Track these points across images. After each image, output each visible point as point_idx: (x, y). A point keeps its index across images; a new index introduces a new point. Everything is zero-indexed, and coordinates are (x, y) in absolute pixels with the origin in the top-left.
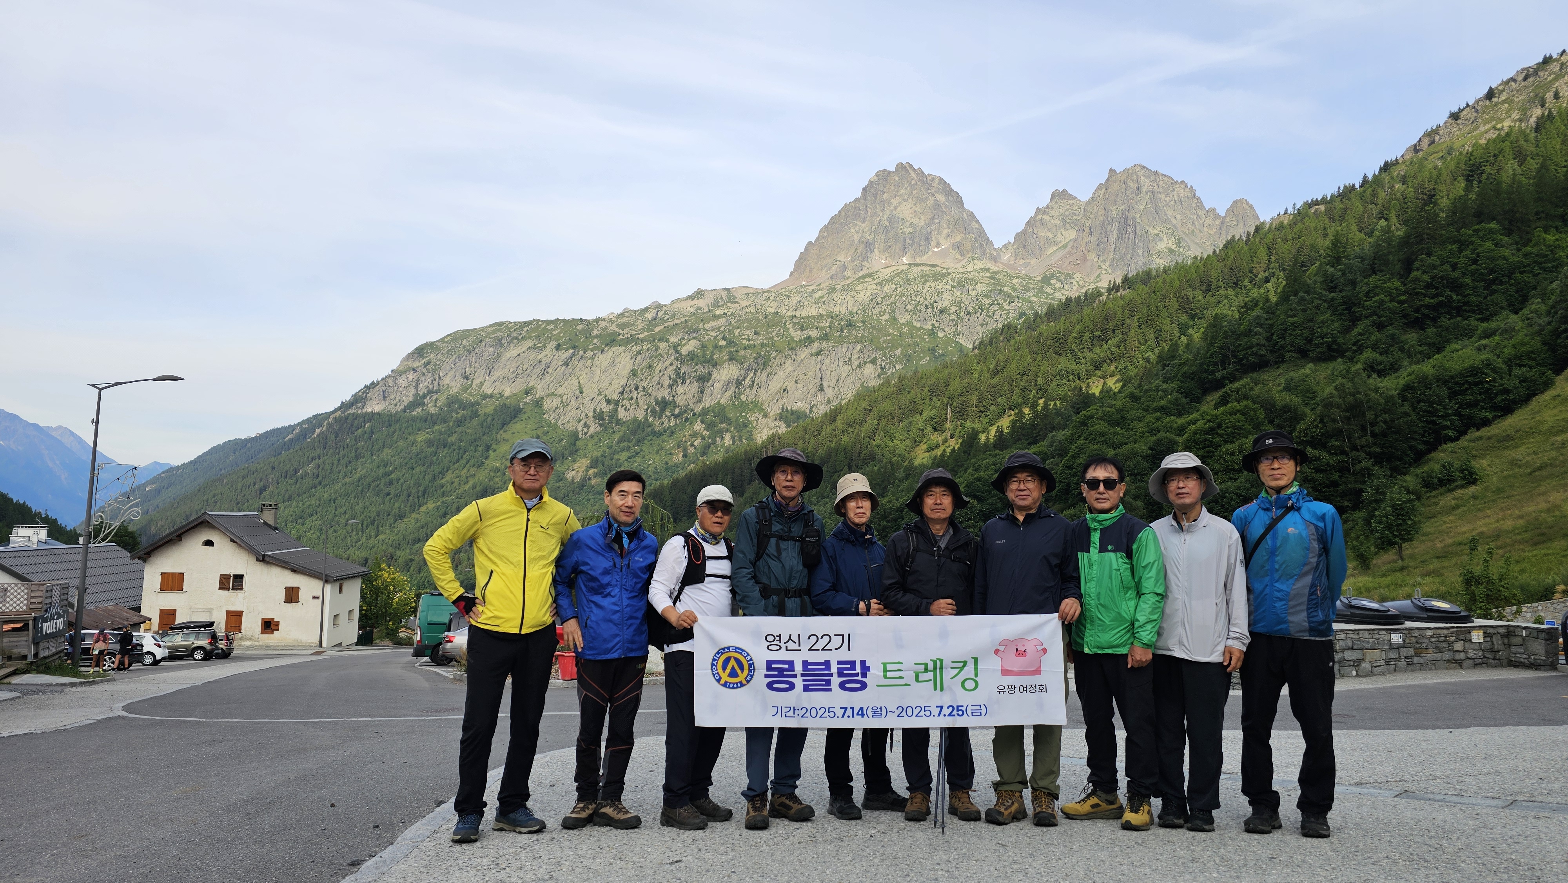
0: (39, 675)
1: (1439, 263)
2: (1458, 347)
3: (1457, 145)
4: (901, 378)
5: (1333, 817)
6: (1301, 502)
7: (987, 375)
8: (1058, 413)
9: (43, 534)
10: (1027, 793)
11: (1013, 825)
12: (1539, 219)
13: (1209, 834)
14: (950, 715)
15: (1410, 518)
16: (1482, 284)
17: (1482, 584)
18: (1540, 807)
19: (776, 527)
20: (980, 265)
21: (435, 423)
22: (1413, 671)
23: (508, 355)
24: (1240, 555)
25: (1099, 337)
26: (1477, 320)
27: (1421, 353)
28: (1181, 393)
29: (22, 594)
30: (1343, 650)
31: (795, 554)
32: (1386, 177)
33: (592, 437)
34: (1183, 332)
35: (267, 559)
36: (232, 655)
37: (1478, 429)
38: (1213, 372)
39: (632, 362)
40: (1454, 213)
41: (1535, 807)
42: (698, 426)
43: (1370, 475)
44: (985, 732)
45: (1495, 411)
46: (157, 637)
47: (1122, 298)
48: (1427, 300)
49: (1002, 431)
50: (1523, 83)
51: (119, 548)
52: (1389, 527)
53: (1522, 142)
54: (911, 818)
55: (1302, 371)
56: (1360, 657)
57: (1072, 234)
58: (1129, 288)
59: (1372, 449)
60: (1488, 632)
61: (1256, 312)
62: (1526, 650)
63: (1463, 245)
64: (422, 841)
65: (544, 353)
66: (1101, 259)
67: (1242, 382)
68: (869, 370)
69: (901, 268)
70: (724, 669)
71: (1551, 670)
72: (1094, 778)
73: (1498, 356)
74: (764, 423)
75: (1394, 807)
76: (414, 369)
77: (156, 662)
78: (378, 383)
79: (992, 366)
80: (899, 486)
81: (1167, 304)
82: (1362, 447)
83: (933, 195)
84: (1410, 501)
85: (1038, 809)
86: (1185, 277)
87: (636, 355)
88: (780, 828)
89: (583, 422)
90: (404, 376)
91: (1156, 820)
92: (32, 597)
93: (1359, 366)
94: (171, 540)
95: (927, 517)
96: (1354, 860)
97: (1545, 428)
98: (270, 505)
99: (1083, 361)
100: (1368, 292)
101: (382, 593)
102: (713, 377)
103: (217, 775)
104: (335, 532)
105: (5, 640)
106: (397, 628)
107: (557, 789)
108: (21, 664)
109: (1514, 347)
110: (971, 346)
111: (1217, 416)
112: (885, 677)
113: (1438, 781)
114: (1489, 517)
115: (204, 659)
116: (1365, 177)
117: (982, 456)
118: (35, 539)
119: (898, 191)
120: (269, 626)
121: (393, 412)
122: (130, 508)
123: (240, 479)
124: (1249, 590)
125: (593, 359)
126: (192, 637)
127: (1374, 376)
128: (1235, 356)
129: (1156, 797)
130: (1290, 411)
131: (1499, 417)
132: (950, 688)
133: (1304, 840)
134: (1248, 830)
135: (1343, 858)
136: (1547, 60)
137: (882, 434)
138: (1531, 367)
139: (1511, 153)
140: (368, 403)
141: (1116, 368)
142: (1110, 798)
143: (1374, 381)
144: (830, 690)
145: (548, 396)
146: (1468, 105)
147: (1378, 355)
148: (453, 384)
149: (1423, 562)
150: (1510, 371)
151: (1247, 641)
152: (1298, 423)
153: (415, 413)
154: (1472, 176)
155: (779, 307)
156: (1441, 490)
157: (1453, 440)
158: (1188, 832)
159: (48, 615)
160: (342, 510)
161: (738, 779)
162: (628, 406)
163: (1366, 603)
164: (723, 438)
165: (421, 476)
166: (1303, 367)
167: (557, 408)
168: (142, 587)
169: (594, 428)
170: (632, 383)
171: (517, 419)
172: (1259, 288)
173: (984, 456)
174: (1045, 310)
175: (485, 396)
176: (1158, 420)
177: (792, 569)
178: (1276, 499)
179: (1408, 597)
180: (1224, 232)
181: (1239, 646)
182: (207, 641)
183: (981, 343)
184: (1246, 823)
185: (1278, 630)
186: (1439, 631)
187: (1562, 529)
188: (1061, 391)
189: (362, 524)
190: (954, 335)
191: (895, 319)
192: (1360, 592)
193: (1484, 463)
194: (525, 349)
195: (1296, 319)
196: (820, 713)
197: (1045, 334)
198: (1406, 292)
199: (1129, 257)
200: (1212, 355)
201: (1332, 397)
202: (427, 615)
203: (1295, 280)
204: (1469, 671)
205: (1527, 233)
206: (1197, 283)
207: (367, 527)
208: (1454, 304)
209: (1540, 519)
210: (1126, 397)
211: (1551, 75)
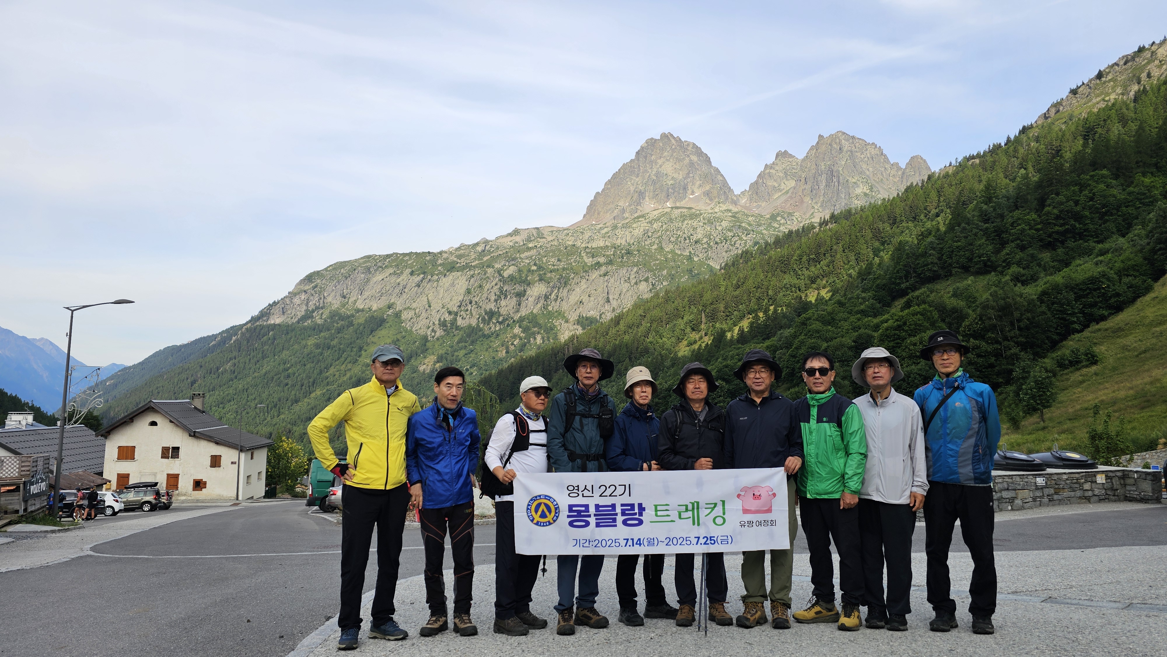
0: (27, 525)
1: (1065, 200)
2: (1081, 262)
3: (1076, 113)
4: (667, 292)
5: (996, 618)
6: (965, 383)
7: (731, 289)
8: (784, 316)
9: (30, 418)
10: (767, 604)
11: (757, 629)
12: (1138, 167)
13: (904, 632)
14: (705, 544)
15: (1048, 391)
16: (1097, 215)
17: (1103, 439)
18: (1150, 608)
19: (580, 408)
20: (724, 207)
21: (321, 331)
22: (1053, 505)
23: (375, 279)
24: (921, 424)
25: (814, 259)
26: (1095, 242)
27: (1053, 267)
28: (876, 300)
29: (15, 464)
30: (1001, 491)
31: (594, 429)
32: (1024, 138)
33: (438, 339)
34: (876, 255)
35: (197, 434)
36: (171, 507)
37: (1098, 323)
38: (899, 284)
39: (467, 283)
40: (1075, 163)
41: (1147, 608)
42: (517, 330)
43: (1018, 359)
44: (735, 557)
45: (1109, 309)
46: (115, 495)
47: (830, 230)
48: (1057, 228)
49: (743, 330)
50: (1124, 67)
51: (86, 428)
52: (1033, 397)
53: (1124, 110)
54: (680, 624)
55: (965, 282)
56: (1014, 495)
57: (792, 183)
58: (835, 223)
59: (1019, 340)
60: (1108, 476)
61: (930, 239)
62: (1137, 488)
63: (1083, 186)
64: (316, 648)
65: (401, 278)
66: (814, 201)
67: (920, 291)
68: (643, 287)
69: (666, 210)
70: (536, 512)
71: (1156, 503)
72: (817, 592)
73: (1111, 269)
74: (566, 327)
75: (1042, 609)
76: (305, 291)
77: (115, 514)
78: (278, 302)
79: (734, 282)
80: (667, 372)
81: (863, 234)
82: (1012, 338)
83: (688, 156)
84: (1048, 377)
85: (776, 616)
86: (877, 214)
87: (470, 278)
88: (583, 633)
89: (431, 329)
90: (298, 296)
91: (864, 622)
92: (23, 466)
93: (1008, 278)
94: (125, 422)
95: (689, 399)
96: (1013, 651)
97: (1147, 321)
98: (199, 394)
99: (802, 277)
100: (1013, 223)
101: (283, 459)
102: (527, 293)
103: (162, 599)
104: (248, 413)
105: (2, 499)
106: (294, 485)
107: (416, 606)
108: (14, 517)
109: (1122, 262)
110: (719, 268)
111: (903, 317)
112: (656, 515)
113: (1074, 589)
114: (1107, 388)
115: (150, 510)
116: (1008, 138)
117: (729, 349)
118: (24, 423)
119: (662, 154)
120: (199, 485)
121: (290, 323)
122: (94, 399)
123: (177, 375)
124: (927, 449)
125: (438, 281)
126: (142, 494)
127: (1019, 285)
128: (915, 272)
129: (863, 605)
130: (957, 312)
131: (1113, 314)
132: (705, 524)
133: (975, 636)
134: (933, 629)
135: (1004, 649)
136: (1141, 50)
137: (654, 333)
138: (1135, 277)
139: (1116, 118)
140: (271, 317)
141: (827, 282)
142: (829, 606)
143: (1019, 288)
144: (616, 526)
145: (405, 309)
146: (1083, 84)
147: (1021, 269)
148: (334, 302)
149: (1059, 423)
150: (1120, 280)
151: (927, 488)
152: (964, 321)
153: (306, 324)
154: (1088, 136)
155: (576, 240)
156: (1071, 369)
157: (1079, 332)
158: (888, 631)
159: (34, 479)
160: (253, 397)
161: (551, 596)
162: (465, 316)
163: (1017, 455)
164: (535, 338)
165: (311, 371)
166: (966, 279)
167: (411, 318)
168: (104, 457)
169: (439, 333)
170: (467, 298)
171: (382, 327)
172: (932, 221)
173: (730, 349)
174: (773, 240)
175: (358, 311)
176: (859, 320)
177: (591, 439)
178: (946, 381)
179: (1049, 449)
180: (904, 180)
181: (921, 492)
182: (152, 497)
183: (726, 265)
184: (931, 624)
185: (951, 480)
186: (1072, 476)
187: (1162, 397)
188: (786, 300)
189: (268, 407)
190: (706, 259)
191: (662, 248)
192: (1013, 447)
193: (1103, 348)
194: (387, 275)
195: (960, 243)
196: (609, 543)
197: (774, 257)
198: (1041, 222)
199: (834, 199)
200: (898, 271)
201: (987, 301)
202: (316, 475)
203: (958, 215)
204: (1095, 505)
205: (1130, 177)
206: (886, 218)
207: (271, 409)
208: (1077, 231)
209: (1146, 389)
210: (835, 303)
211: (1144, 60)
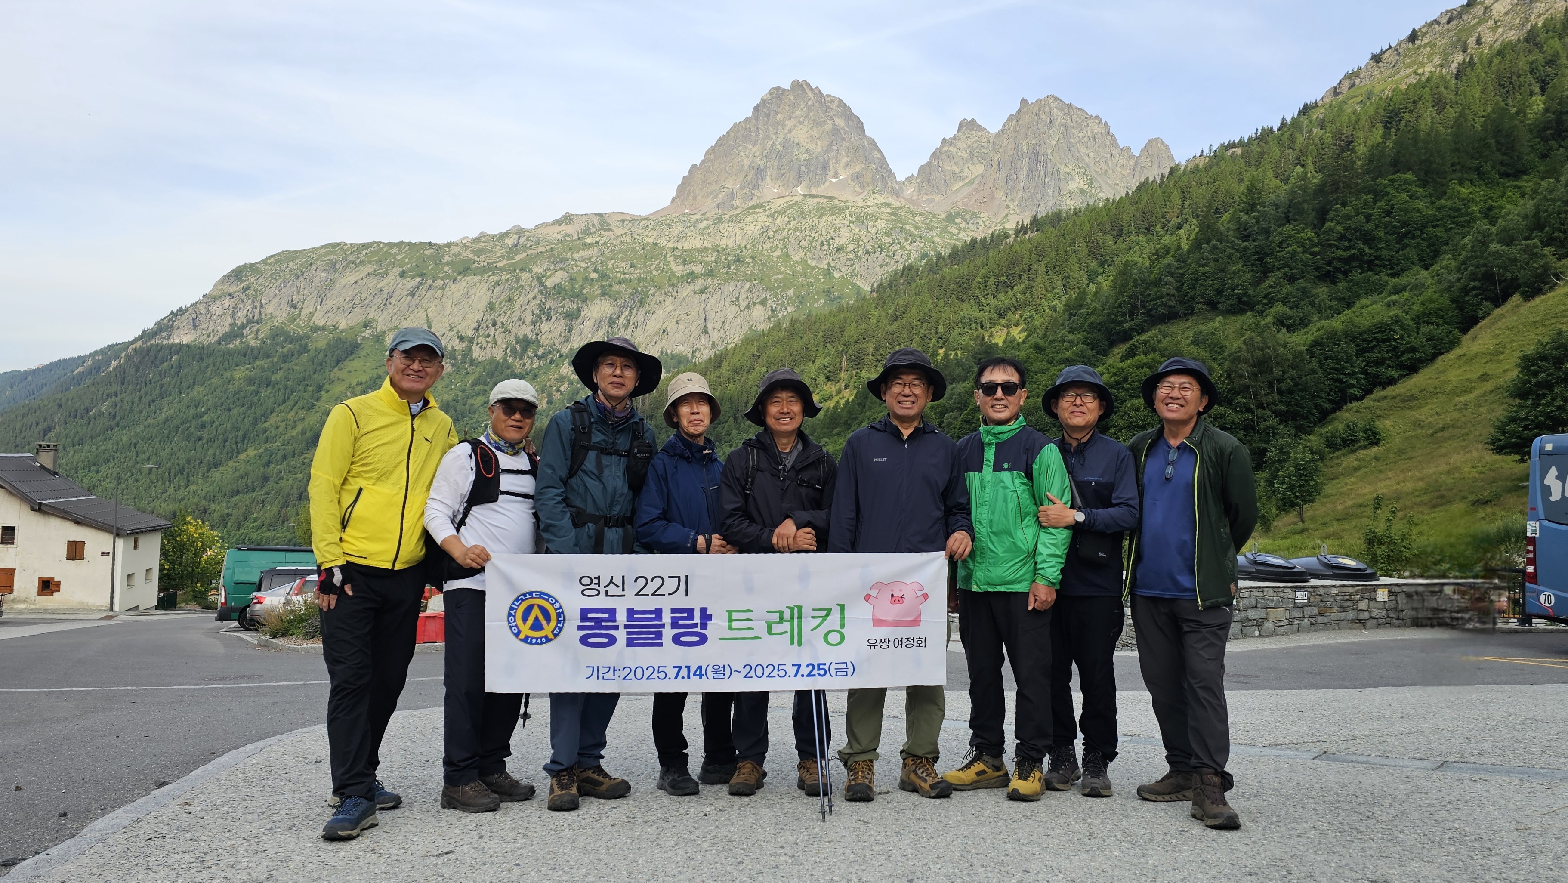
1: (1353, 214)
2: (1368, 302)
3: (1377, 90)
4: (793, 322)
7: (885, 321)
8: (959, 363)
12: (1455, 171)
14: (809, 675)
15: (1312, 479)
16: (1394, 237)
17: (1383, 544)
18: (1474, 769)
19: (598, 437)
20: (881, 199)
21: (256, 358)
22: (1316, 631)
23: (343, 281)
25: (1004, 283)
26: (1388, 275)
27: (1330, 308)
28: (1087, 345)
30: (1246, 609)
31: (620, 474)
32: (1305, 121)
34: (1092, 280)
35: (43, 508)
37: (1384, 388)
38: (1121, 323)
39: (489, 293)
40: (1371, 161)
43: (1274, 434)
45: (1400, 369)
47: (1030, 240)
48: (1340, 252)
50: (1446, 26)
52: (1292, 488)
53: (1442, 89)
54: (736, 792)
55: (1211, 324)
56: (1264, 616)
57: (979, 169)
58: (1037, 230)
59: (1278, 407)
60: (1393, 591)
61: (1168, 260)
63: (1378, 195)
64: (114, 832)
65: (385, 281)
66: (1009, 198)
67: (1150, 334)
68: (759, 313)
69: (796, 199)
70: (525, 619)
72: (978, 741)
73: (1407, 313)
75: (1315, 769)
76: (230, 295)
78: (187, 310)
79: (890, 312)
81: (1076, 248)
82: (1268, 404)
83: (832, 118)
84: (1313, 461)
86: (1096, 220)
87: (494, 286)
90: (218, 302)
93: (1269, 319)
95: (771, 429)
97: (1448, 389)
98: (48, 446)
99: (987, 308)
100: (1281, 242)
101: (188, 550)
102: (583, 314)
104: (137, 481)
106: (206, 591)
109: (1423, 303)
110: (869, 289)
111: (1123, 370)
112: (730, 628)
113: (1358, 741)
114: (1390, 478)
116: (1284, 119)
119: (793, 112)
120: (47, 586)
121: (206, 343)
123: (19, 418)
125: (444, 289)
127: (1284, 330)
128: (1144, 307)
131: (1405, 376)
132: (810, 643)
138: (1438, 326)
139: (1430, 100)
140: (175, 333)
141: (1021, 317)
142: (996, 763)
143: (1283, 335)
144: (661, 645)
146: (1390, 47)
147: (1288, 309)
148: (278, 313)
149: (1323, 524)
150: (1418, 329)
153: (231, 346)
154: (1391, 123)
155: (659, 237)
156: (1344, 451)
157: (1358, 399)
160: (145, 456)
162: (484, 345)
163: (1273, 559)
165: (240, 419)
166: (1213, 319)
170: (489, 318)
171: (354, 356)
172: (1172, 234)
174: (948, 252)
175: (316, 329)
177: (615, 490)
179: (1314, 553)
180: (1137, 174)
183: (880, 285)
186: (1344, 589)
187: (1461, 491)
188: (965, 340)
189: (169, 473)
190: (851, 276)
191: (787, 256)
192: (1266, 549)
193: (1388, 423)
194: (363, 275)
195: (1207, 268)
196: (647, 673)
197: (948, 278)
198: (1319, 244)
199: (1038, 196)
200: (1120, 305)
201: (1239, 352)
202: (233, 574)
203: (1208, 227)
204: (1372, 631)
205: (1442, 185)
206: (1108, 227)
207: (175, 475)
208: (1366, 258)
209: (1440, 480)
210: (1031, 348)
211: (1474, 18)
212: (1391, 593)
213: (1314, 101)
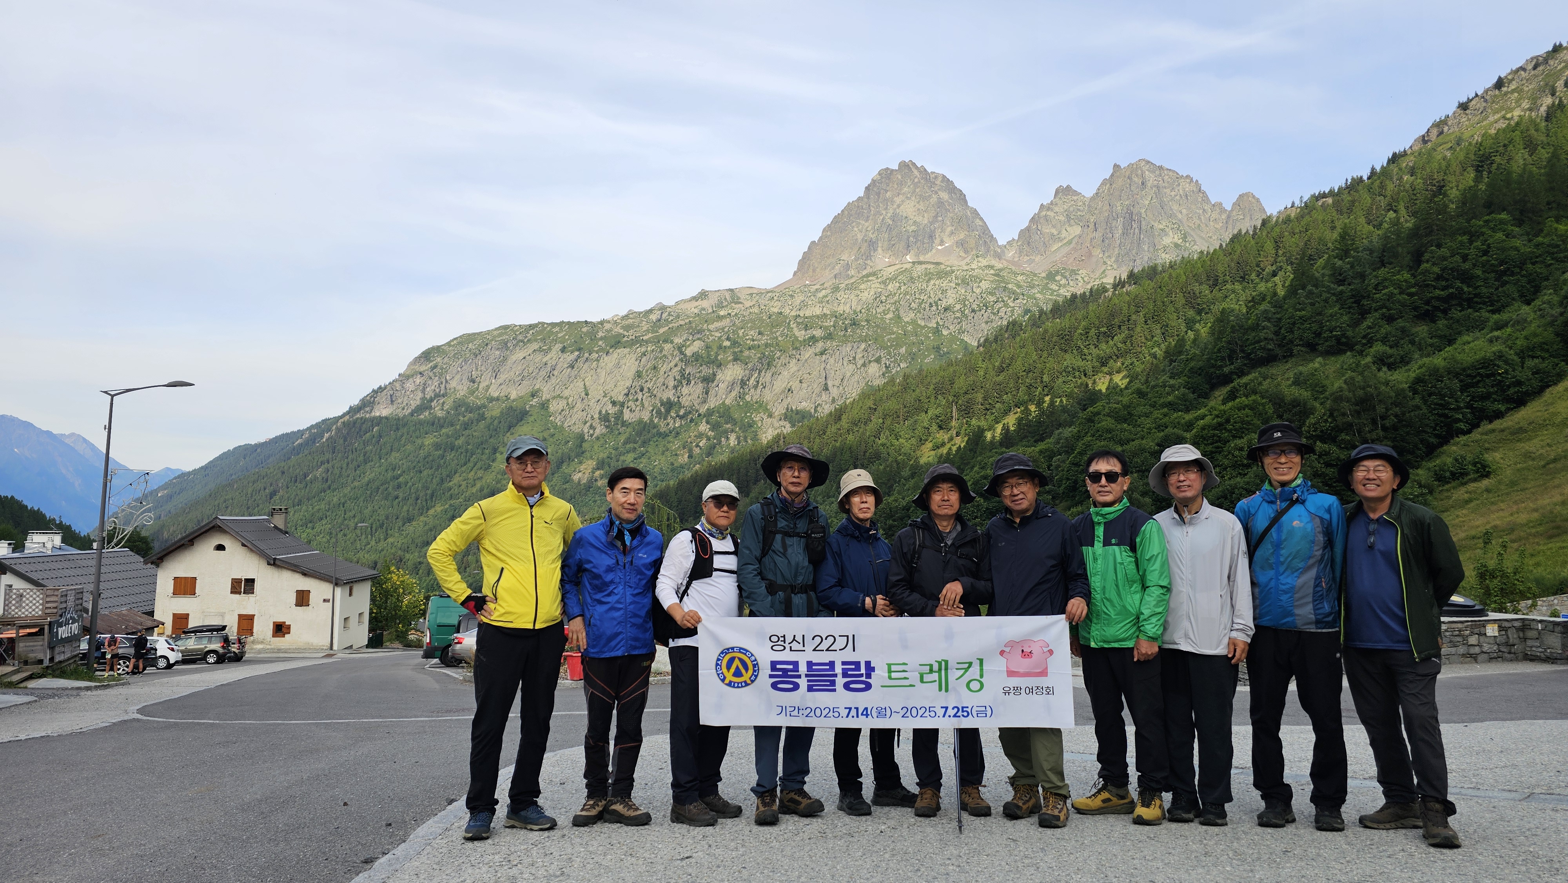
0: (55, 679)
1: (1448, 255)
2: (1470, 339)
3: (1466, 135)
4: (906, 377)
6: (1305, 494)
7: (993, 373)
8: (1064, 409)
9: (57, 539)
12: (1551, 209)
13: (1222, 828)
14: (955, 716)
16: (1493, 275)
17: (1496, 578)
18: (1558, 800)
19: (782, 524)
20: (984, 262)
21: (442, 427)
23: (514, 358)
24: (1244, 547)
25: (1105, 333)
26: (1489, 312)
27: (1431, 345)
28: (1189, 389)
29: (38, 599)
31: (801, 551)
32: (1394, 169)
33: (598, 438)
34: (1190, 328)
35: (277, 562)
36: (244, 658)
37: (1491, 422)
38: (1221, 367)
39: (637, 363)
40: (1464, 203)
41: (1553, 800)
42: (704, 427)
45: (1507, 403)
46: (170, 641)
47: (1128, 293)
48: (1438, 292)
49: (1008, 429)
50: (1533, 72)
51: (131, 553)
53: (1532, 131)
54: (921, 814)
55: (1311, 365)
57: (1076, 230)
58: (1135, 284)
60: (1503, 626)
61: (1264, 306)
62: (1542, 643)
63: (1473, 236)
64: (434, 839)
65: (549, 356)
66: (1106, 255)
67: (1250, 377)
68: (874, 369)
69: (905, 266)
70: (728, 669)
72: (1105, 773)
73: (1511, 348)
74: (769, 423)
76: (421, 373)
77: (170, 666)
78: (386, 387)
79: (997, 364)
80: (905, 485)
81: (1173, 299)
83: (936, 193)
84: (1422, 494)
86: (1191, 272)
87: (641, 357)
89: (588, 424)
90: (411, 380)
91: (1168, 814)
92: (48, 602)
93: (1369, 359)
94: (183, 545)
95: (935, 514)
97: (1559, 419)
98: (281, 509)
99: (1089, 358)
100: (1377, 285)
101: (392, 596)
102: (718, 377)
103: (232, 775)
104: (345, 535)
105: (21, 645)
106: (407, 631)
108: (37, 669)
109: (1526, 338)
110: (976, 344)
111: (1225, 412)
112: (890, 678)
114: (1502, 510)
115: (216, 662)
116: (1373, 169)
117: (988, 454)
118: (49, 545)
119: (901, 190)
120: (280, 629)
121: (401, 415)
122: (142, 513)
123: (251, 484)
124: (1253, 583)
125: (598, 361)
126: (205, 641)
127: (1385, 369)
128: (1243, 351)
129: (1167, 791)
130: (1299, 405)
131: (1512, 409)
132: (955, 690)
133: (1319, 833)
134: (1262, 824)
136: (1557, 49)
137: (888, 433)
138: (1544, 359)
139: (1521, 142)
140: (376, 407)
141: (1123, 364)
142: (1121, 792)
143: (1384, 374)
144: (835, 690)
145: (554, 398)
146: (1477, 95)
147: (1388, 348)
148: (460, 387)
150: (1523, 363)
151: (1252, 633)
152: (1308, 417)
153: (422, 417)
154: (1482, 166)
155: (783, 307)
156: (1454, 484)
157: (1465, 433)
158: (1199, 826)
159: (63, 619)
160: (351, 514)
162: (634, 407)
164: (728, 438)
165: (429, 480)
166: (1312, 361)
167: (562, 410)
168: (154, 591)
169: (600, 430)
170: (637, 384)
171: (523, 422)
172: (1267, 282)
174: (1050, 307)
175: (491, 400)
176: (1165, 416)
177: (797, 564)
178: (1281, 493)
180: (1230, 226)
181: (1244, 638)
182: (219, 645)
183: (986, 340)
184: (1260, 817)
185: (1284, 624)
186: (1454, 625)
188: (1068, 388)
189: (371, 528)
190: (959, 333)
191: (899, 317)
193: (1497, 455)
194: (530, 351)
195: (1304, 312)
196: (824, 713)
197: (1051, 331)
198: (1416, 285)
199: (1134, 252)
200: (1219, 350)
201: (1341, 391)
202: (436, 617)
203: (1303, 274)
204: (1484, 665)
205: (1539, 223)
206: (1204, 278)
207: (376, 530)
208: (1465, 296)
209: (1555, 511)
210: (1133, 393)
211: (1560, 63)
212: (1501, 628)
213: (1402, 150)
